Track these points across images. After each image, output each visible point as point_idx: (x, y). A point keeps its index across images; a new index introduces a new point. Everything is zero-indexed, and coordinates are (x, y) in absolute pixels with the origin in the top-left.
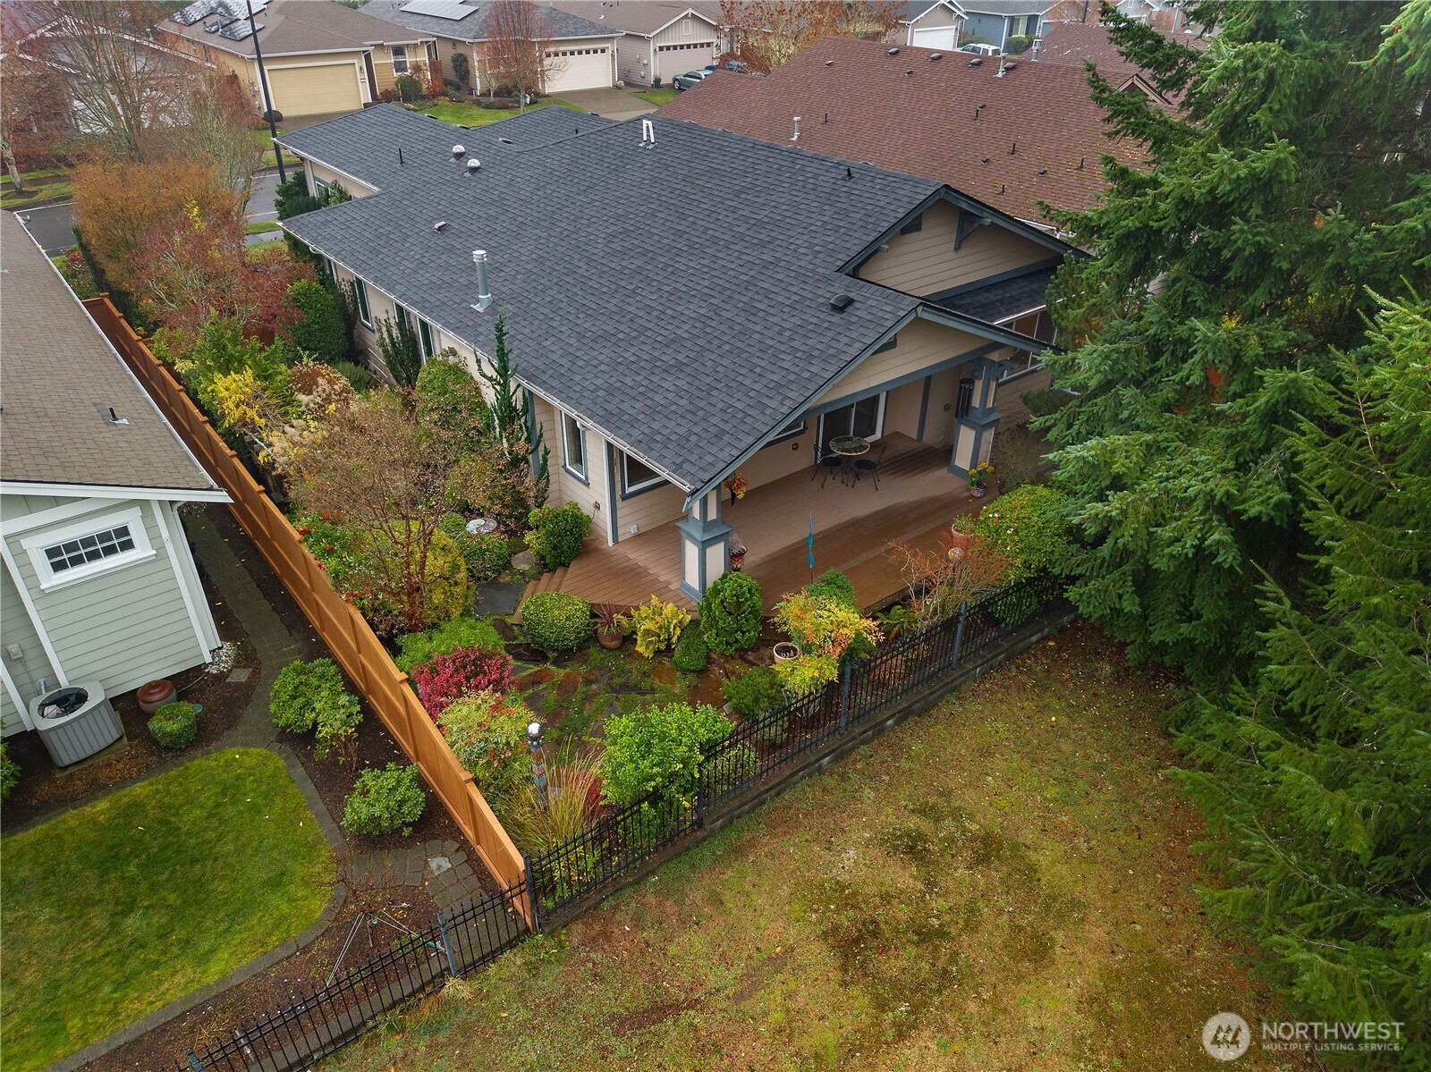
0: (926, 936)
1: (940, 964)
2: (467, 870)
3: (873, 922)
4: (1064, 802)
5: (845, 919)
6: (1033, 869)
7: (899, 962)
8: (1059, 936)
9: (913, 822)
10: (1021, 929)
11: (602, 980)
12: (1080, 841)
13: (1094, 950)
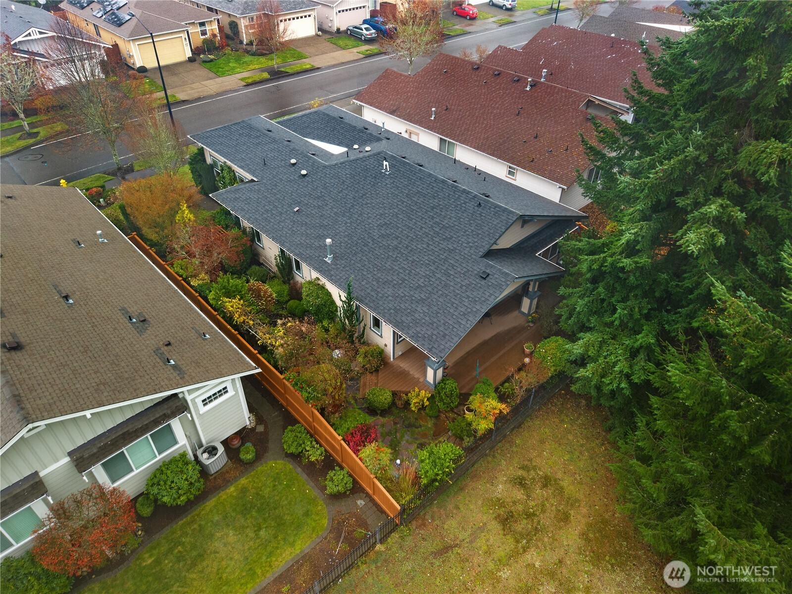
0: (529, 516)
1: (534, 525)
2: (371, 504)
3: (511, 512)
4: (571, 460)
5: (502, 511)
6: (562, 488)
7: (522, 525)
8: (572, 512)
9: (520, 473)
10: (559, 511)
11: (426, 540)
12: (577, 476)
13: (583, 517)
